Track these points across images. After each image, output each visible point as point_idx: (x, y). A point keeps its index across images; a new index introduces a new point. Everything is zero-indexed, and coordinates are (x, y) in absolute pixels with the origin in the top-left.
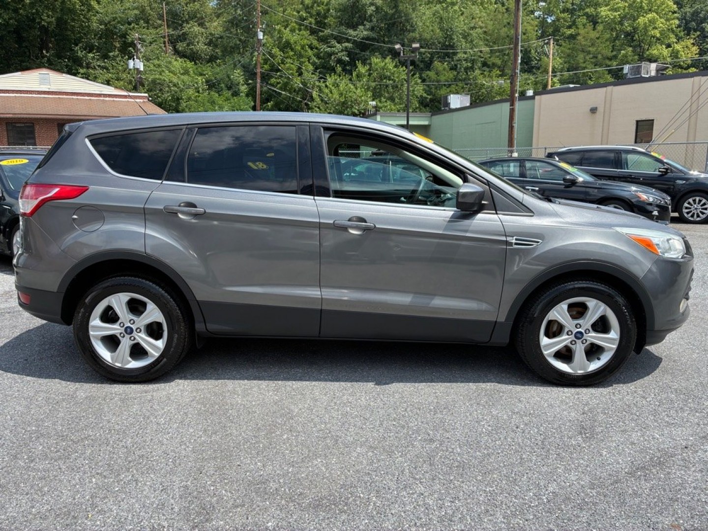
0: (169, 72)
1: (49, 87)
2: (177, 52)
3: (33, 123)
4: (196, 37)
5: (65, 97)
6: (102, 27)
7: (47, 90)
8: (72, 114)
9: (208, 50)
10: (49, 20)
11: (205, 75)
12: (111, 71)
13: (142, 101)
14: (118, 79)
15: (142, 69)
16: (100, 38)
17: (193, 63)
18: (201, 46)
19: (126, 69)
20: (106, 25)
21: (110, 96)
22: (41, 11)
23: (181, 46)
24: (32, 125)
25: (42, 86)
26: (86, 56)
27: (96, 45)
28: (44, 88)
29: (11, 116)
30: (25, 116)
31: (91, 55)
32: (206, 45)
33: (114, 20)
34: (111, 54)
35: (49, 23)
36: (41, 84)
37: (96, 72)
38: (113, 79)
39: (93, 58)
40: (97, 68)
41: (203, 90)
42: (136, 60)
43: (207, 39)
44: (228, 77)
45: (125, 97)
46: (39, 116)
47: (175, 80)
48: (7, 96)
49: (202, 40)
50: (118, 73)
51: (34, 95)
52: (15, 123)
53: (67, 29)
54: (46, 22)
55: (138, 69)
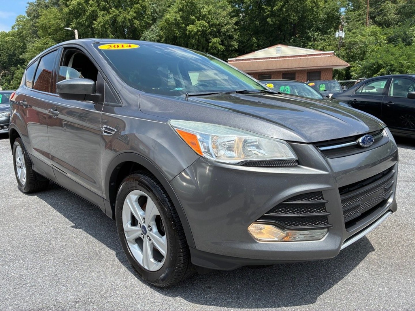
0: (361, 35)
1: (281, 54)
2: (375, 22)
3: (271, 74)
4: (389, 11)
5: (288, 58)
6: (326, 16)
7: (279, 56)
8: (289, 67)
9: (397, 18)
10: (294, 18)
11: (388, 34)
12: (327, 41)
13: (330, 55)
14: (330, 45)
15: (343, 36)
16: (324, 23)
17: (381, 27)
18: (392, 16)
19: (335, 39)
20: (328, 15)
21: (312, 55)
22: (291, 14)
23: (377, 19)
24: (270, 75)
25: (277, 54)
26: (313, 35)
27: (320, 28)
28: (278, 55)
29: (260, 71)
30: (267, 71)
31: (317, 33)
32: (395, 14)
33: (333, 10)
34: (328, 31)
35: (294, 20)
36: (277, 53)
37: (319, 42)
38: (327, 45)
39: (318, 35)
40: (319, 40)
41: (383, 44)
42: (340, 31)
43: (397, 10)
44: (405, 33)
45: (320, 54)
46: (273, 70)
47: (363, 40)
48: (260, 61)
49: (393, 11)
50: (331, 42)
51: (273, 59)
52: (263, 74)
53: (305, 21)
54: (293, 19)
55: (341, 37)
